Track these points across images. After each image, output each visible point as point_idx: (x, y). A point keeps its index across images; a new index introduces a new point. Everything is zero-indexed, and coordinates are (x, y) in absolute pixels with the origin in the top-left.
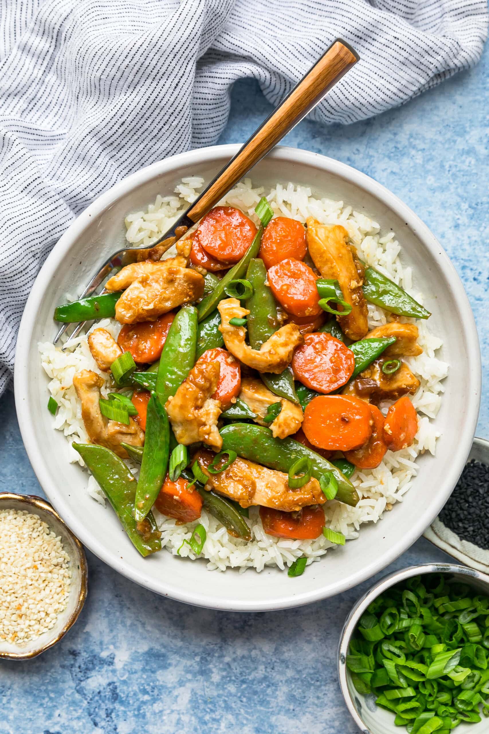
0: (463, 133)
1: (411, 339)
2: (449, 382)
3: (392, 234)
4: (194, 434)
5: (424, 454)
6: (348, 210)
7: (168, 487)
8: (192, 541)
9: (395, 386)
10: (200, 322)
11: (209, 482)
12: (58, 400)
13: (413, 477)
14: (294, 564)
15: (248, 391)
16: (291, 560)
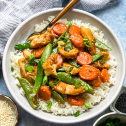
0: (118, 16)
1: (107, 55)
2: (117, 68)
3: (102, 31)
4: (50, 72)
5: (111, 86)
6: (91, 26)
7: (42, 88)
8: (48, 106)
9: (103, 66)
10: (53, 48)
11: (53, 87)
12: (14, 67)
13: (108, 92)
14: (76, 113)
15: (65, 64)
16: (75, 112)
